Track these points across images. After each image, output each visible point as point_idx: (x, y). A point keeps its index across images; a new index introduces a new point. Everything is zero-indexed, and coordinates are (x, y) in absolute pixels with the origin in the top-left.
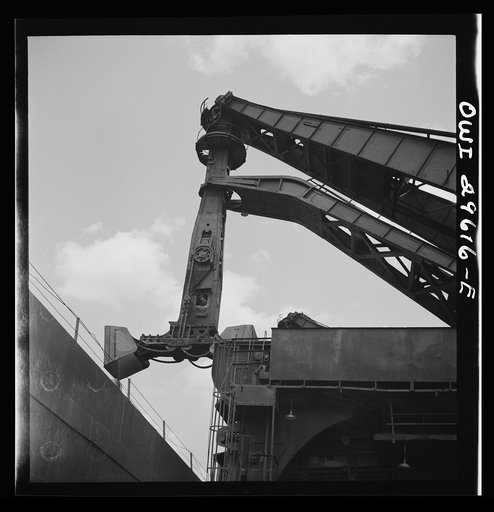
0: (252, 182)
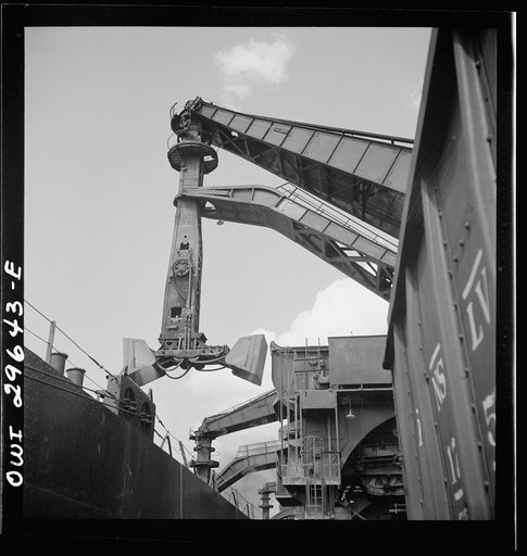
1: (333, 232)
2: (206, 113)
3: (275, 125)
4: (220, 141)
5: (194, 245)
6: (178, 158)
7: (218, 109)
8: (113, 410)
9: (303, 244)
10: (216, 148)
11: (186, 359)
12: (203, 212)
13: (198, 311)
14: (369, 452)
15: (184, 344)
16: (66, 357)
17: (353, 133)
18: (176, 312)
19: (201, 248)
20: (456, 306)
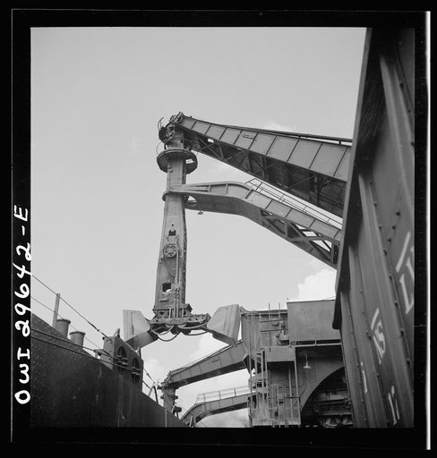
0: (204, 188)
1: (293, 217)
2: (187, 125)
3: (243, 133)
4: (199, 147)
5: (180, 232)
6: (165, 162)
7: (196, 121)
8: (108, 365)
9: (269, 228)
10: (195, 153)
11: (176, 326)
12: (186, 204)
13: (184, 285)
14: (324, 397)
15: (174, 313)
16: (69, 322)
17: (307, 136)
18: (166, 286)
19: (185, 234)
20: (391, 278)
